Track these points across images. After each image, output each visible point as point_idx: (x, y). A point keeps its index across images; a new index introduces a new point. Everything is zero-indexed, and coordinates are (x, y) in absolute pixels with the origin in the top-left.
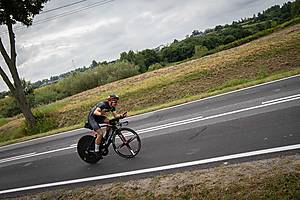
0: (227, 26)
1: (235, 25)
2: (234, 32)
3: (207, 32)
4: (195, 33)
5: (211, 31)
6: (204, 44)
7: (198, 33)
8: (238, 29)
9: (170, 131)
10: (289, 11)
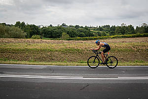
0: (82, 27)
1: (86, 28)
2: (86, 32)
3: (70, 26)
4: (64, 25)
5: (73, 27)
6: (68, 33)
7: (65, 26)
8: (88, 31)
9: (64, 82)
10: (114, 30)
